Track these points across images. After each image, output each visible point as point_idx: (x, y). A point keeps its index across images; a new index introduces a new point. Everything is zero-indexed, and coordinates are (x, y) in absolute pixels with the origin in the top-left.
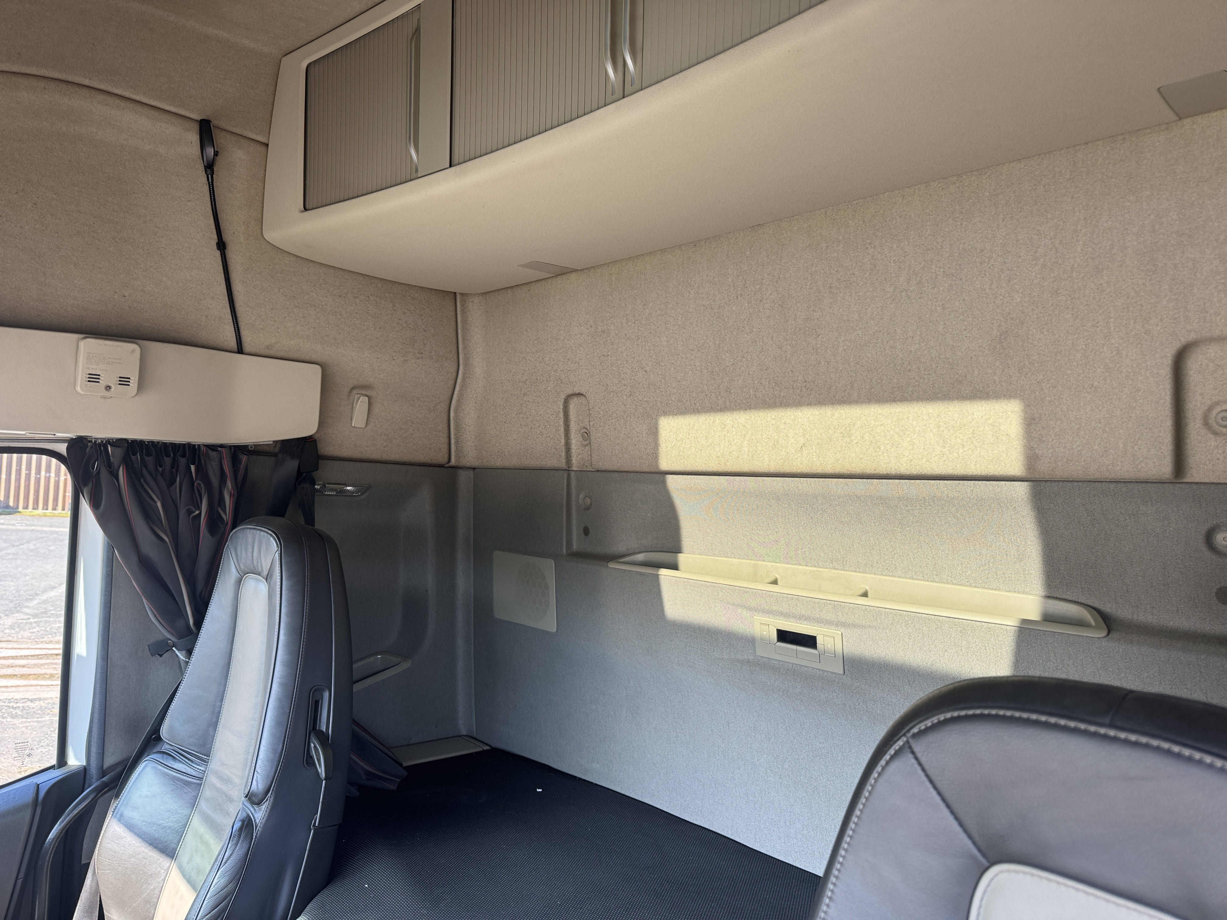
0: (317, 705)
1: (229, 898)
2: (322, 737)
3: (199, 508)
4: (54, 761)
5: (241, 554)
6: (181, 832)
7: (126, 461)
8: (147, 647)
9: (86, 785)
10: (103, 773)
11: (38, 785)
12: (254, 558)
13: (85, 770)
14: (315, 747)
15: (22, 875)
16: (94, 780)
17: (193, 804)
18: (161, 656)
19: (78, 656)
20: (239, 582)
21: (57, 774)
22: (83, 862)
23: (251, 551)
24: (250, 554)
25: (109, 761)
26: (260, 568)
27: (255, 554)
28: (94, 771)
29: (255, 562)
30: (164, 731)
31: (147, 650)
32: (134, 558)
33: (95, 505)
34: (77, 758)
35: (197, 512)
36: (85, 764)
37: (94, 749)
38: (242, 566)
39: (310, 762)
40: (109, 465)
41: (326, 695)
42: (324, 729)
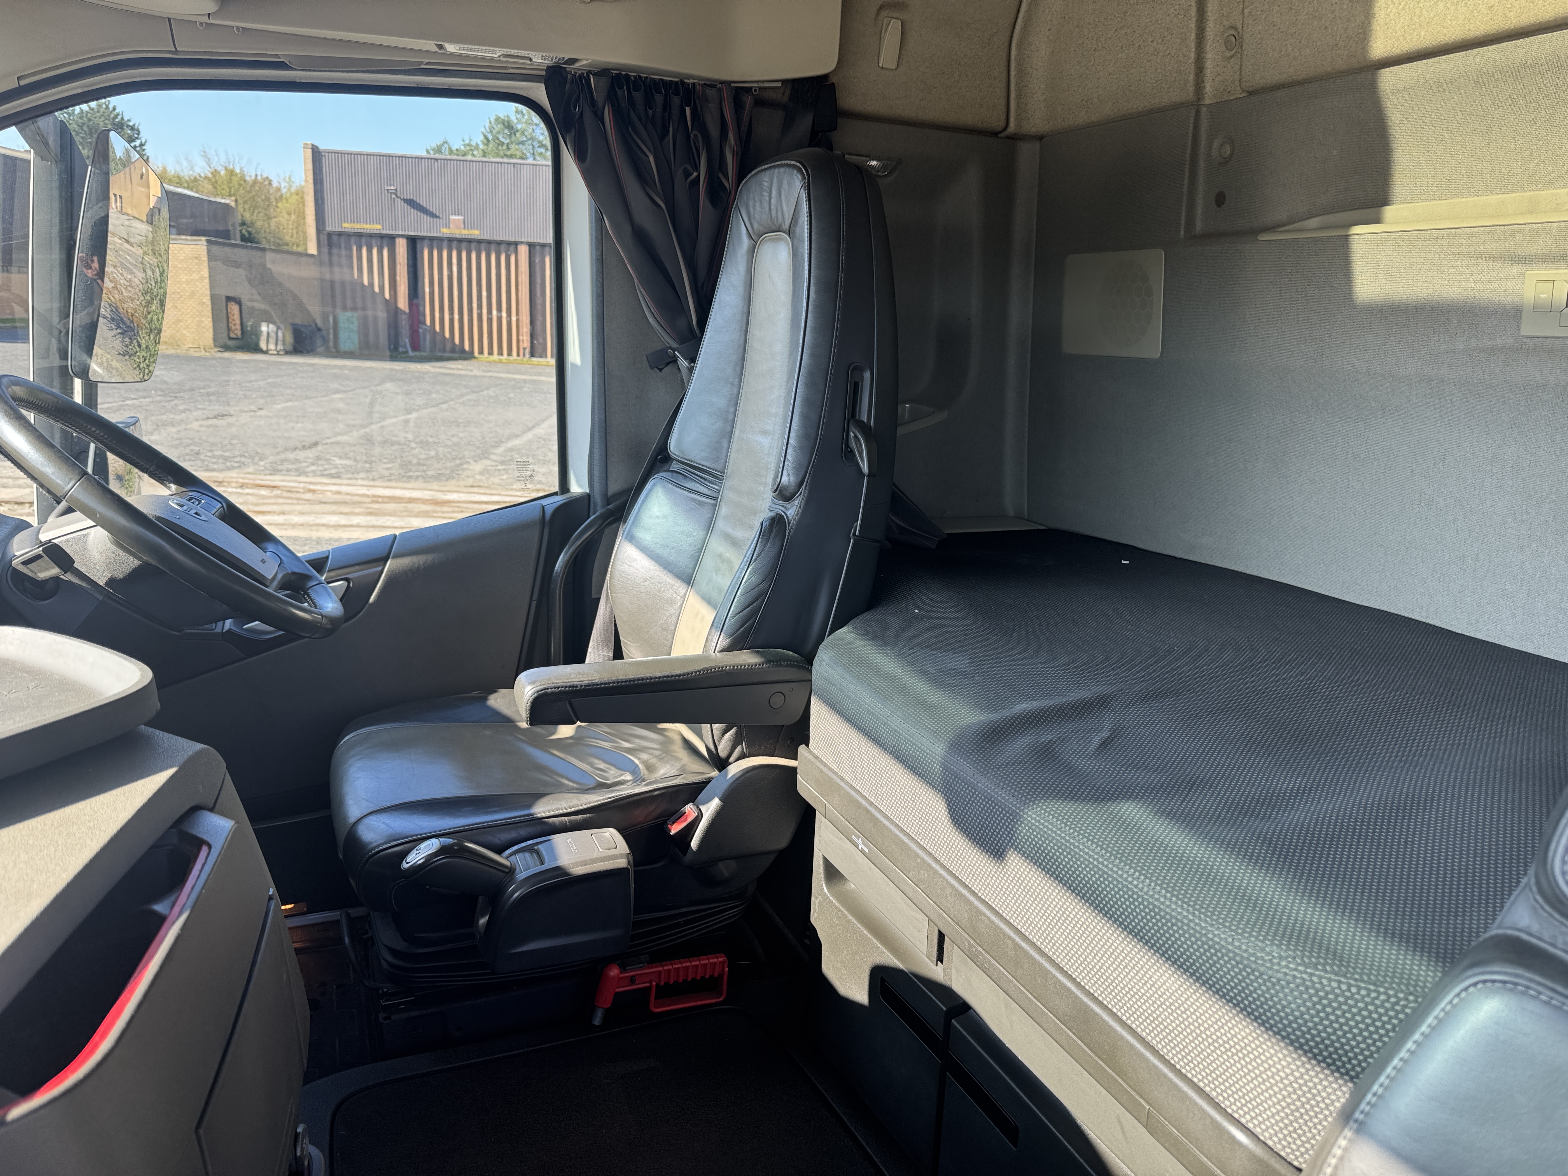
0: (856, 387)
2: (864, 428)
3: (697, 168)
4: (556, 488)
5: (754, 209)
6: (697, 558)
7: (611, 96)
8: (645, 357)
9: (591, 513)
10: (608, 500)
11: (543, 507)
13: (586, 499)
14: (856, 437)
15: (535, 597)
16: (599, 508)
17: (709, 526)
18: (660, 370)
19: (572, 364)
20: (752, 251)
21: (560, 499)
22: (594, 596)
25: (613, 488)
27: (773, 201)
28: (598, 498)
29: (774, 213)
30: (673, 446)
32: (628, 229)
33: (580, 157)
34: (580, 485)
35: (695, 174)
36: (588, 491)
37: (596, 473)
38: (756, 225)
39: (849, 454)
40: (593, 103)
41: (867, 375)
42: (865, 419)
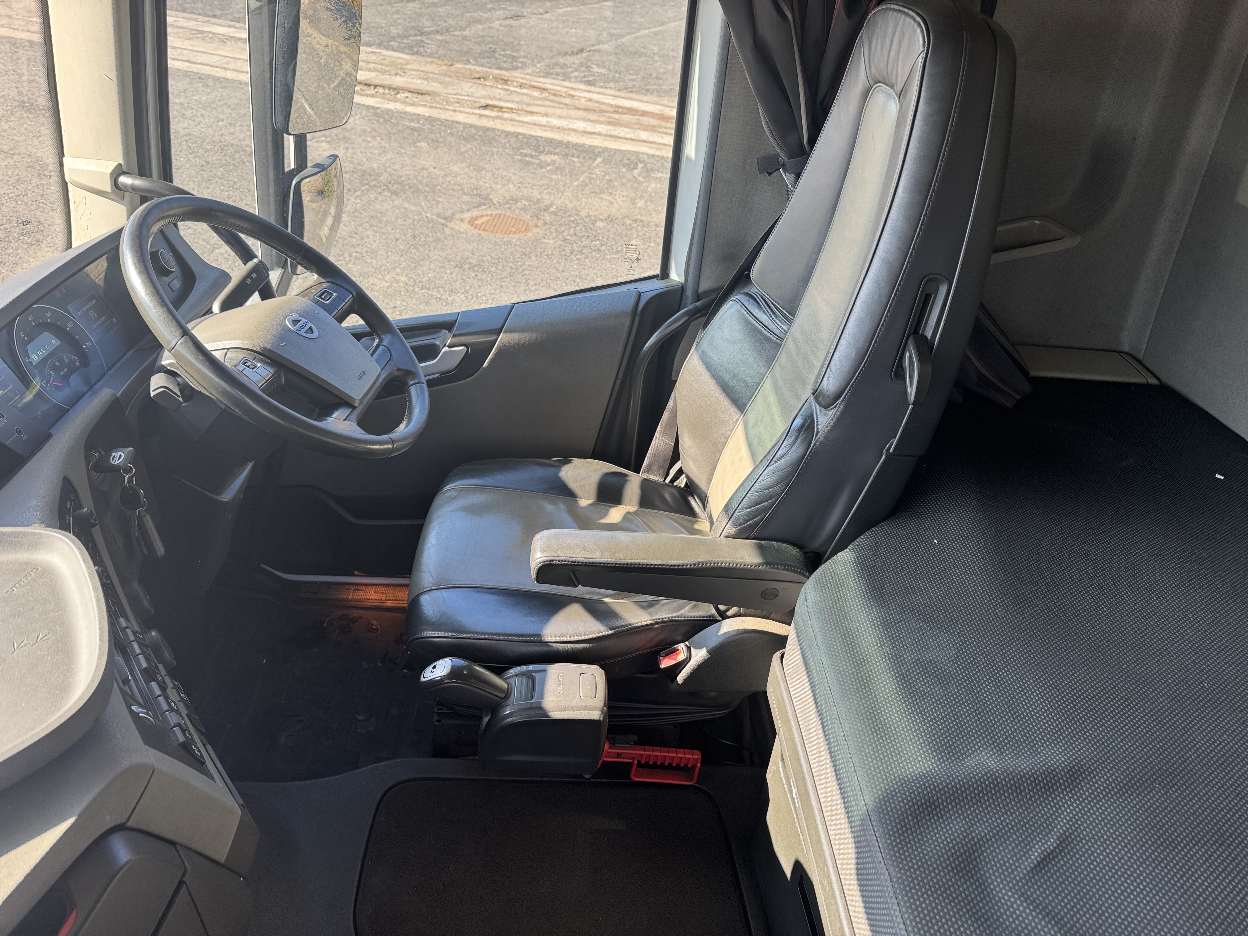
0: (926, 300)
1: (773, 499)
2: (924, 347)
4: (657, 271)
5: (876, 50)
6: (754, 389)
9: (682, 306)
11: (640, 294)
12: (890, 60)
13: (682, 288)
14: (911, 357)
15: (620, 376)
17: (769, 364)
18: (770, 174)
20: (866, 94)
23: (888, 47)
24: (885, 53)
26: (894, 78)
27: (892, 53)
28: (689, 292)
29: (890, 67)
30: (755, 271)
31: (755, 165)
32: (749, 40)
34: (678, 275)
36: (683, 283)
37: (692, 269)
38: (873, 69)
39: (899, 374)
41: (943, 289)
42: (929, 334)
